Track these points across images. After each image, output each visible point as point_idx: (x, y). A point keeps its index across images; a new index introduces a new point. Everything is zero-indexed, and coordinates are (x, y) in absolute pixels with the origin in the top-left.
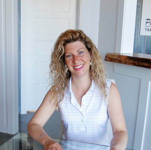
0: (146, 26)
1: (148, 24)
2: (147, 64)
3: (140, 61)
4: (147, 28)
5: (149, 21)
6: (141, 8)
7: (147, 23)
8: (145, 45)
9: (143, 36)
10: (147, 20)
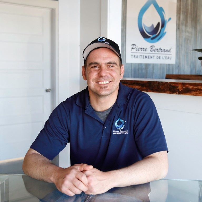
0: (132, 53)
1: (134, 50)
2: (138, 86)
3: (129, 84)
4: (133, 54)
5: (134, 47)
6: (125, 32)
7: (132, 48)
8: (132, 74)
9: (129, 64)
10: (133, 46)
